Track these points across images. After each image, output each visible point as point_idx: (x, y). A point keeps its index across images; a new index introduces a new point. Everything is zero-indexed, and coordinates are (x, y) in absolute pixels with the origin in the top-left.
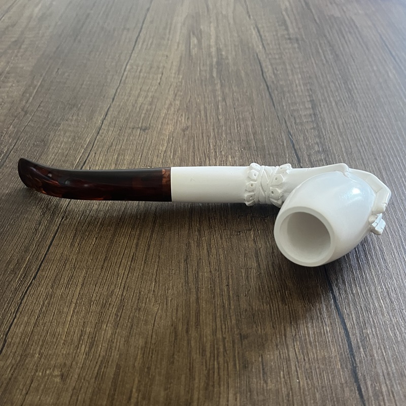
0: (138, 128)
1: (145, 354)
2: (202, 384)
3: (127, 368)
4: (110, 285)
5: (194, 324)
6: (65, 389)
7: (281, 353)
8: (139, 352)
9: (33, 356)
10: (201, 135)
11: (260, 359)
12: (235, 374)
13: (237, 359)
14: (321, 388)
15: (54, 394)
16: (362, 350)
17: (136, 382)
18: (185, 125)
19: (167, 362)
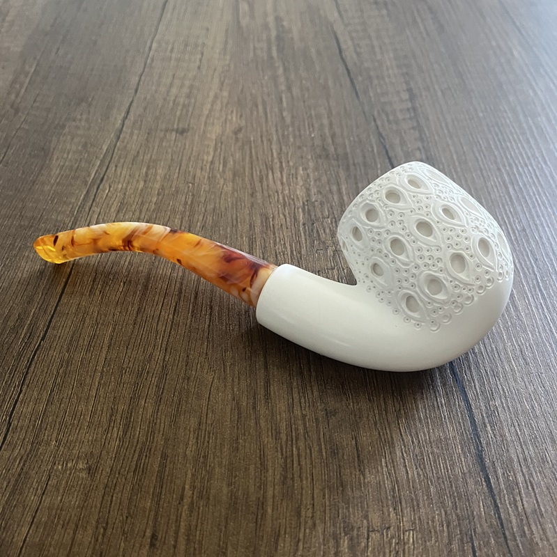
0: (173, 130)
1: (200, 437)
2: (278, 477)
3: (177, 458)
4: (147, 347)
5: (262, 397)
6: (94, 488)
7: (381, 434)
8: (191, 436)
9: (48, 444)
10: (260, 139)
11: (354, 442)
12: (321, 463)
13: (323, 444)
14: (436, 479)
15: (80, 493)
16: (489, 427)
17: (189, 476)
18: (237, 125)
19: (229, 449)
